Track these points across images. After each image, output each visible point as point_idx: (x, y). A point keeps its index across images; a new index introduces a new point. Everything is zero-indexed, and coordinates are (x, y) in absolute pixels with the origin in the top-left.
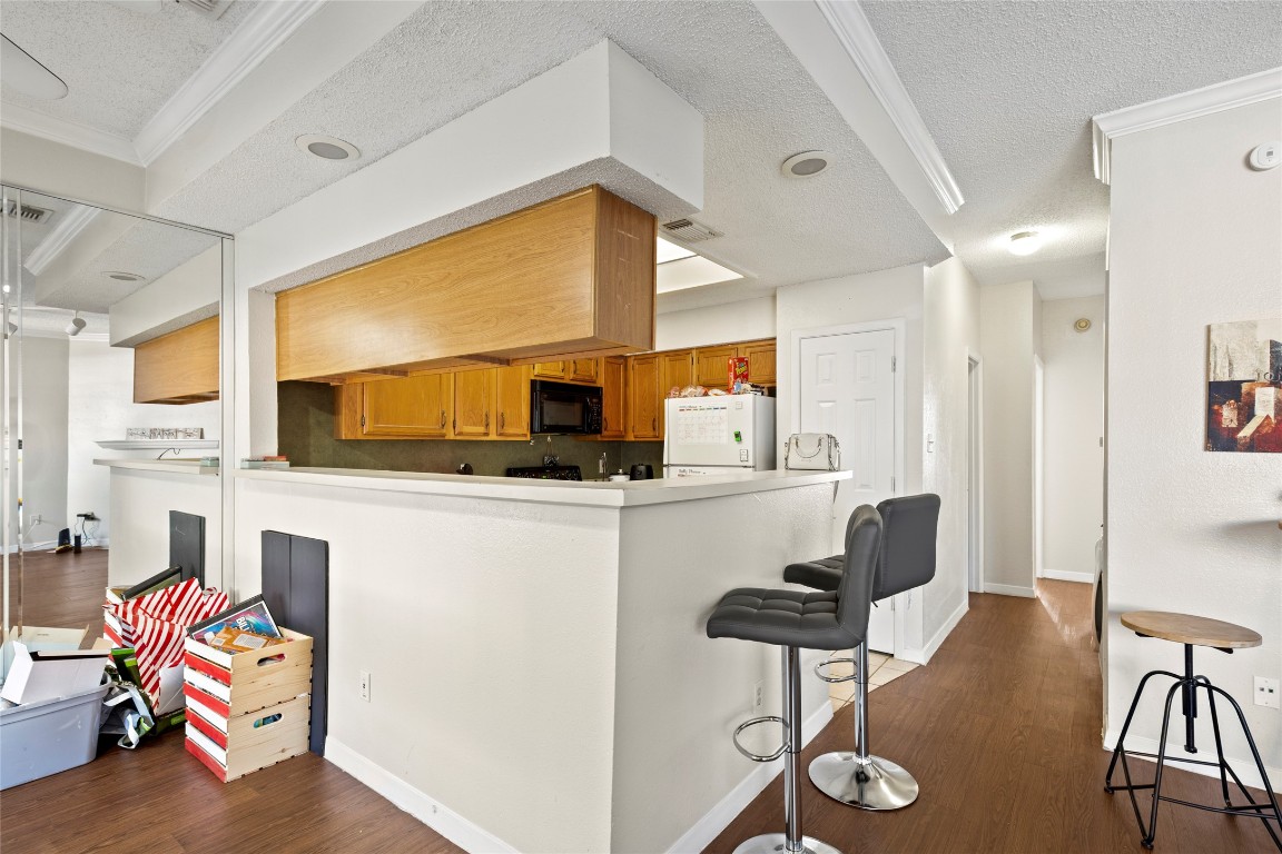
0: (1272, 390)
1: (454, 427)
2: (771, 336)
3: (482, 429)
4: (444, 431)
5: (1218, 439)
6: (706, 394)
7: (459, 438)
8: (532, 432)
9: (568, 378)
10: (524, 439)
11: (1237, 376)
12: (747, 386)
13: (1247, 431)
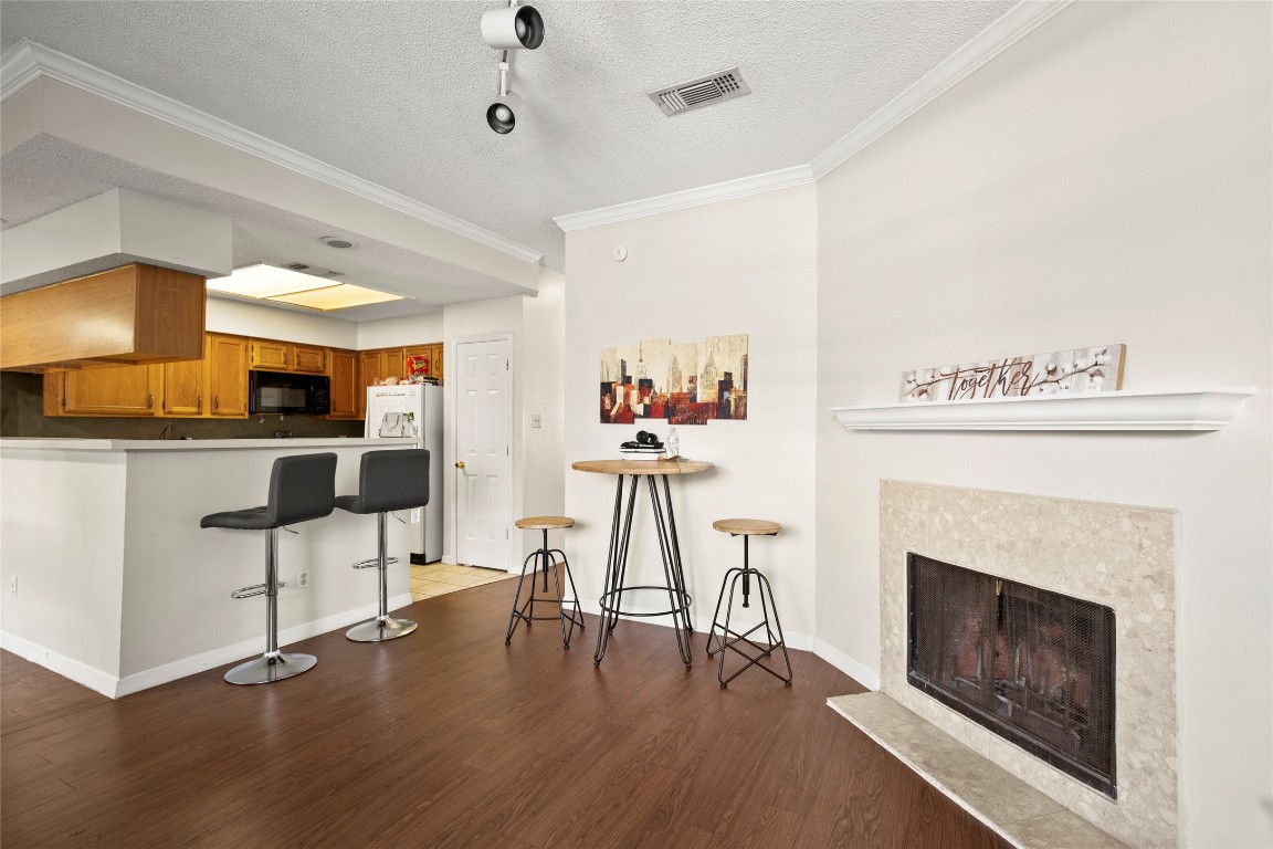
0: (622, 387)
1: (164, 408)
2: (440, 341)
3: (194, 409)
4: (151, 411)
5: (605, 417)
6: (398, 383)
7: (169, 416)
8: (250, 413)
9: (292, 369)
10: (242, 417)
11: (611, 380)
12: (421, 378)
13: (613, 413)
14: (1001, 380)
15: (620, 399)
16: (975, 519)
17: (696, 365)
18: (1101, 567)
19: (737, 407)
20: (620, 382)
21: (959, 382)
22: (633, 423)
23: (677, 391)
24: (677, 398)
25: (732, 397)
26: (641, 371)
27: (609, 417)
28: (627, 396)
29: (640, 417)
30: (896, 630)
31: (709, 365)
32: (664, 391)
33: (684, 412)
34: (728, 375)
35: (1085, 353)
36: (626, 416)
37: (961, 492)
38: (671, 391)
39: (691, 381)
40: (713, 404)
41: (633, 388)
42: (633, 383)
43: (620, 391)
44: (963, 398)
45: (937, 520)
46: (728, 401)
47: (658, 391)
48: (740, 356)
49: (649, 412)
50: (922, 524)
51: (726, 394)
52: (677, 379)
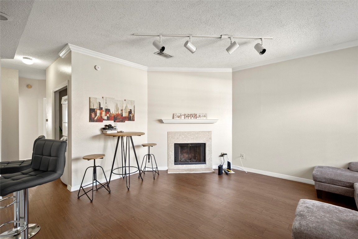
14: (193, 116)
15: (98, 114)
16: (188, 136)
17: (123, 106)
18: (205, 139)
19: (133, 118)
20: (98, 109)
21: (186, 116)
22: (103, 122)
23: (117, 113)
24: (118, 115)
25: (132, 116)
26: (106, 107)
27: (94, 120)
28: (101, 114)
29: (106, 120)
30: (172, 157)
31: (126, 107)
32: (114, 113)
33: (120, 119)
34: (131, 110)
35: (203, 114)
36: (100, 120)
37: (185, 132)
38: (116, 113)
39: (121, 111)
40: (127, 117)
41: (103, 111)
42: (103, 109)
43: (98, 112)
44: (187, 119)
45: (181, 137)
46: (131, 116)
47: (112, 113)
48: (133, 105)
49: (108, 119)
50: (178, 138)
51: (130, 115)
52: (118, 110)
